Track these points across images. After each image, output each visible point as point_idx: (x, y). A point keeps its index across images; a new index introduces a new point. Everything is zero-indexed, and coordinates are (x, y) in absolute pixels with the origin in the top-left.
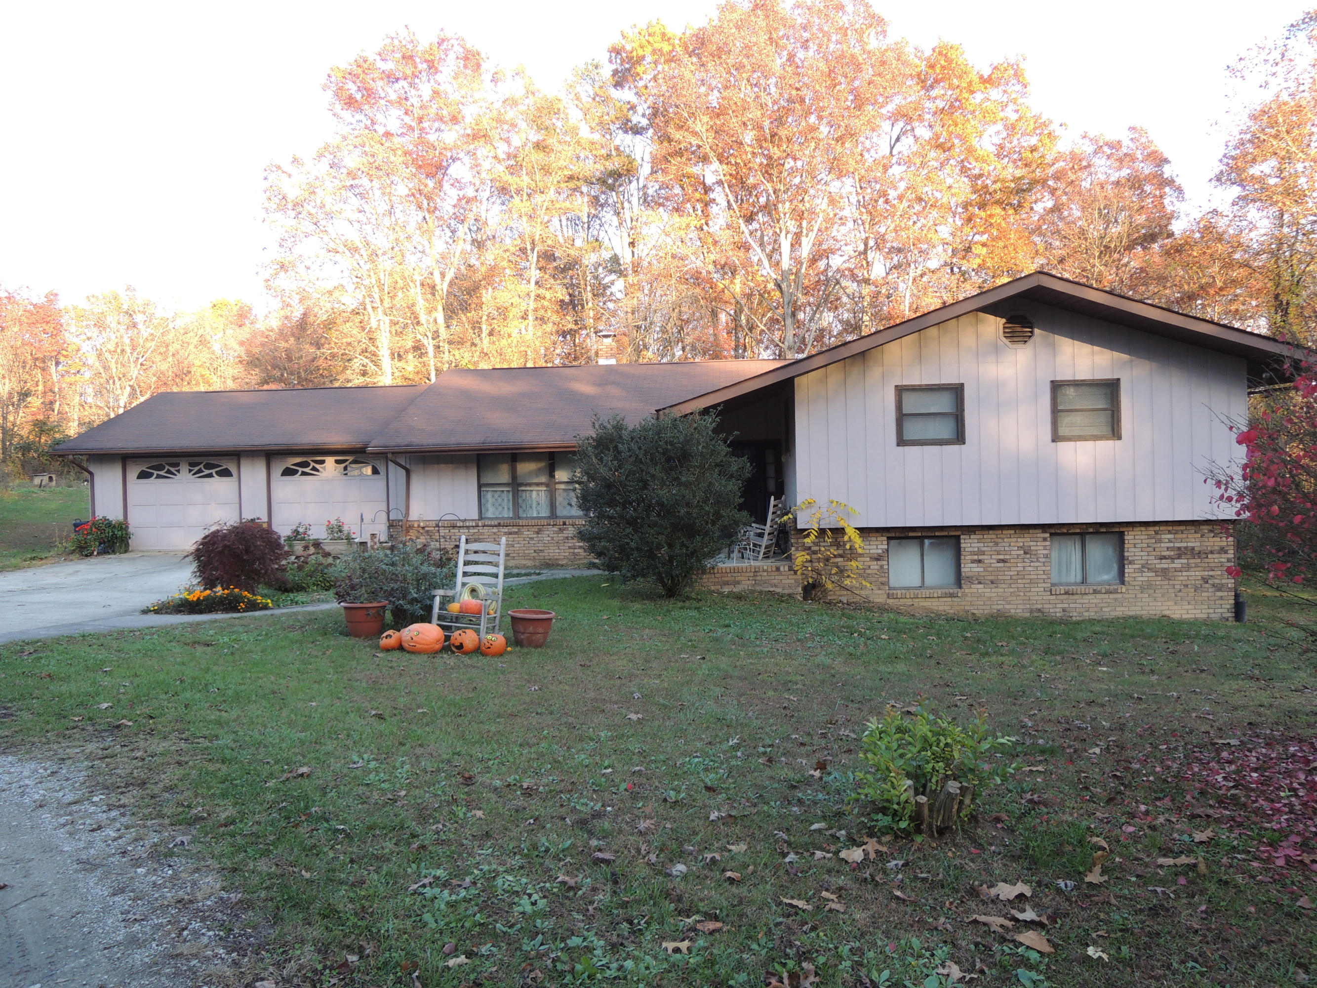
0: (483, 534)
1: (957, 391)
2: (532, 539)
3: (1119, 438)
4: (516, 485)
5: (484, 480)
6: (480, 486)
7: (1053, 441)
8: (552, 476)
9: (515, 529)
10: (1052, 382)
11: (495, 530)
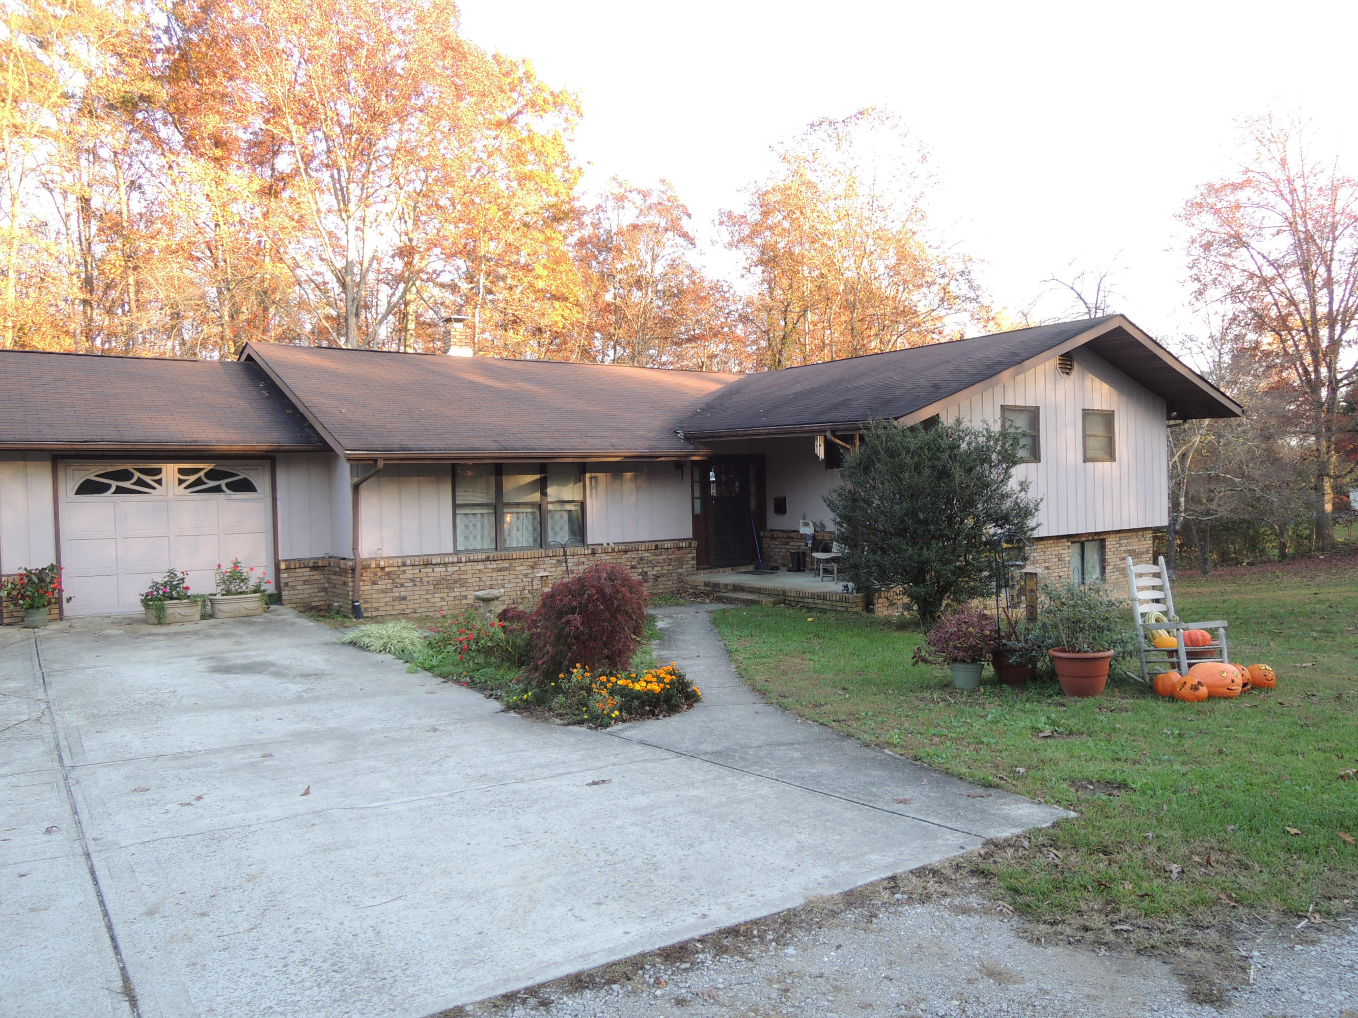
0: (465, 572)
1: (1033, 414)
2: (526, 575)
3: (1115, 460)
4: (498, 507)
5: (458, 502)
6: (455, 506)
7: (1084, 461)
8: (544, 494)
9: (506, 564)
10: (1083, 410)
11: (481, 566)
